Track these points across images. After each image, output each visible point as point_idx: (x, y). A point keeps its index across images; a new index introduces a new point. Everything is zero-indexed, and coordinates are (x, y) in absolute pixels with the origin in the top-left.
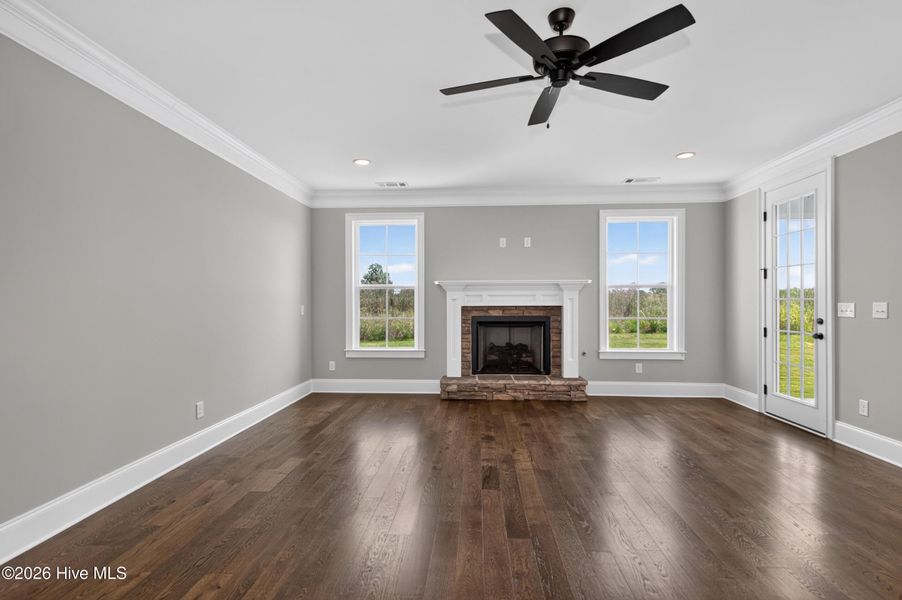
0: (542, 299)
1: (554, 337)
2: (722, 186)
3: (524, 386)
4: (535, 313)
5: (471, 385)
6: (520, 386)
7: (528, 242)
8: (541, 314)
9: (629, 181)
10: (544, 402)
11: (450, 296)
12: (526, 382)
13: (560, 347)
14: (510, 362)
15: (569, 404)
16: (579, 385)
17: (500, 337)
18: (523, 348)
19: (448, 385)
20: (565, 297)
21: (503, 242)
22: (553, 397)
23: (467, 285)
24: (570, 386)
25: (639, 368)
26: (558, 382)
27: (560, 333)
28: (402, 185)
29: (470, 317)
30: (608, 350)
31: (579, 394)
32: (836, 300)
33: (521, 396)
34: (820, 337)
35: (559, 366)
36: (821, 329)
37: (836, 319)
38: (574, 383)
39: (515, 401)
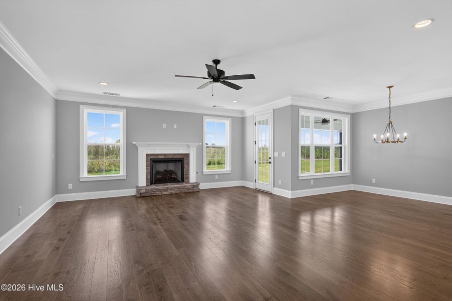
0: (181, 151)
1: (185, 166)
2: (242, 112)
3: (175, 187)
4: (178, 157)
5: (152, 189)
6: (174, 187)
7: (175, 126)
8: (181, 157)
9: (215, 106)
10: (184, 193)
11: (140, 149)
12: (176, 186)
13: (188, 170)
14: (167, 178)
15: (193, 192)
16: (196, 185)
17: (162, 167)
18: (172, 172)
19: (140, 190)
20: (191, 150)
21: (164, 126)
22: (187, 191)
23: (149, 144)
24: (193, 186)
25: (217, 177)
26: (189, 185)
27: (188, 164)
28: (118, 95)
29: (149, 159)
30: (206, 171)
31: (196, 189)
32: (274, 152)
33: (174, 192)
34: (270, 163)
35: (188, 178)
36: (270, 160)
37: (274, 157)
38: (195, 184)
39: (171, 194)
